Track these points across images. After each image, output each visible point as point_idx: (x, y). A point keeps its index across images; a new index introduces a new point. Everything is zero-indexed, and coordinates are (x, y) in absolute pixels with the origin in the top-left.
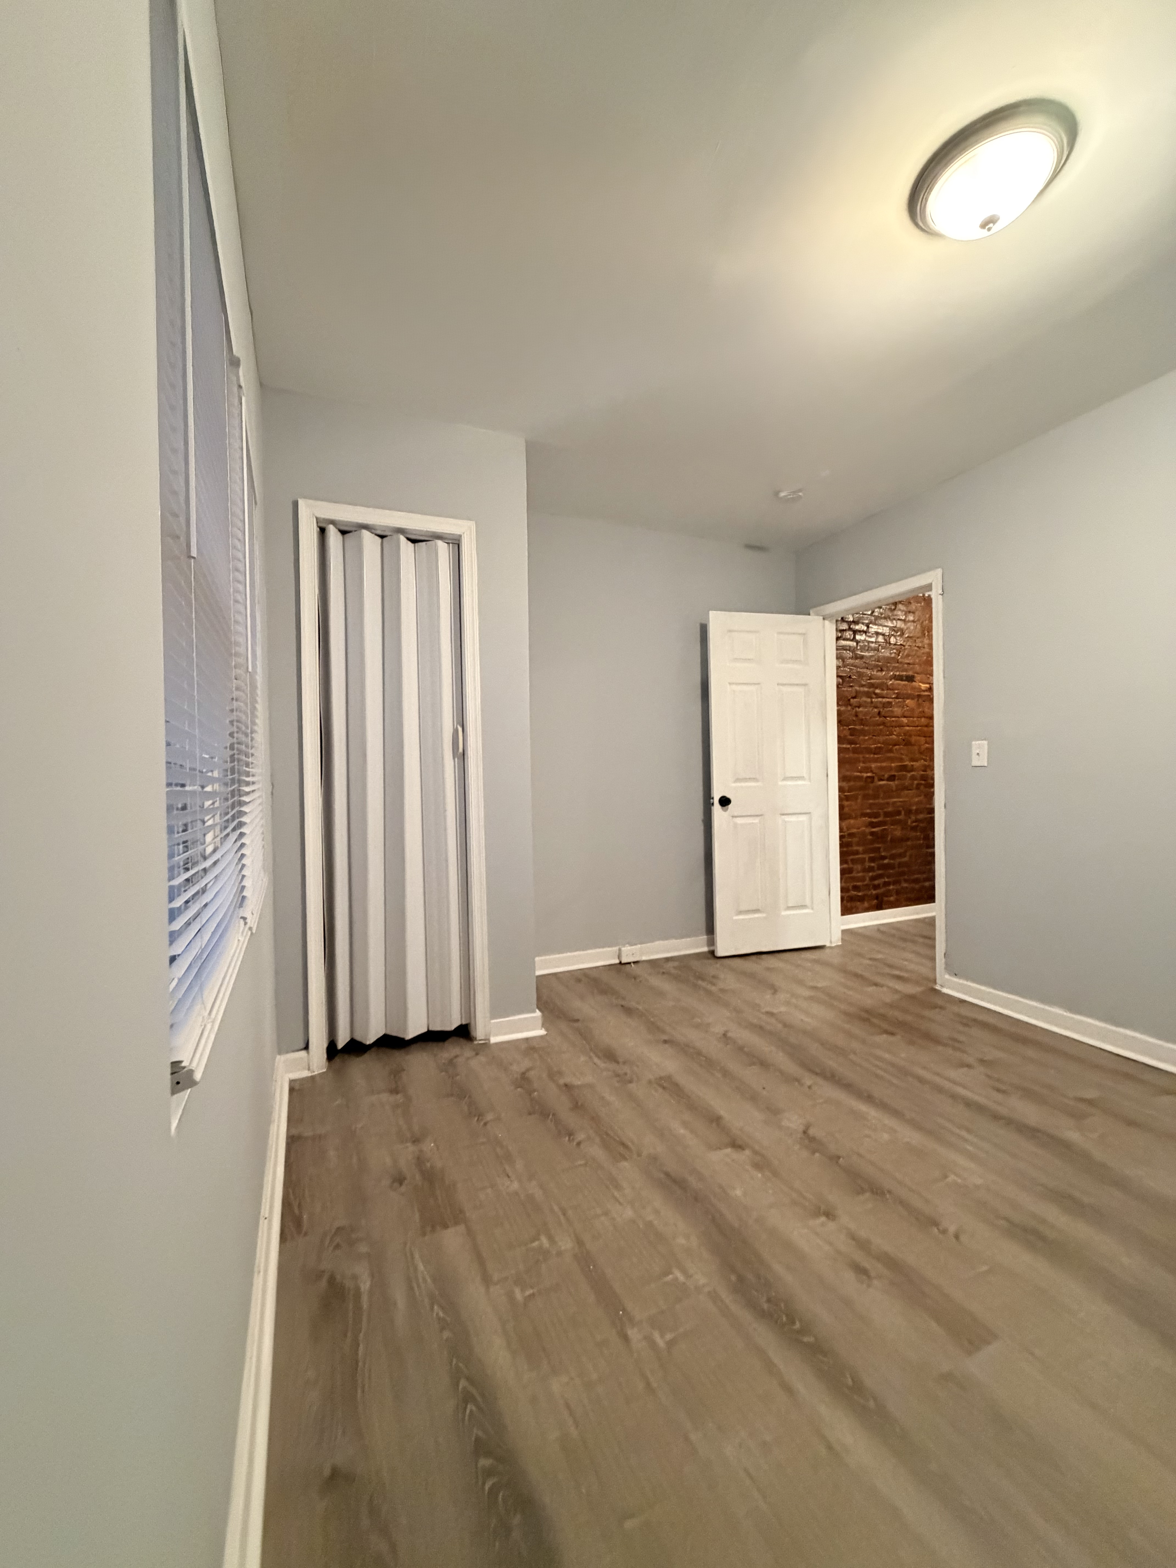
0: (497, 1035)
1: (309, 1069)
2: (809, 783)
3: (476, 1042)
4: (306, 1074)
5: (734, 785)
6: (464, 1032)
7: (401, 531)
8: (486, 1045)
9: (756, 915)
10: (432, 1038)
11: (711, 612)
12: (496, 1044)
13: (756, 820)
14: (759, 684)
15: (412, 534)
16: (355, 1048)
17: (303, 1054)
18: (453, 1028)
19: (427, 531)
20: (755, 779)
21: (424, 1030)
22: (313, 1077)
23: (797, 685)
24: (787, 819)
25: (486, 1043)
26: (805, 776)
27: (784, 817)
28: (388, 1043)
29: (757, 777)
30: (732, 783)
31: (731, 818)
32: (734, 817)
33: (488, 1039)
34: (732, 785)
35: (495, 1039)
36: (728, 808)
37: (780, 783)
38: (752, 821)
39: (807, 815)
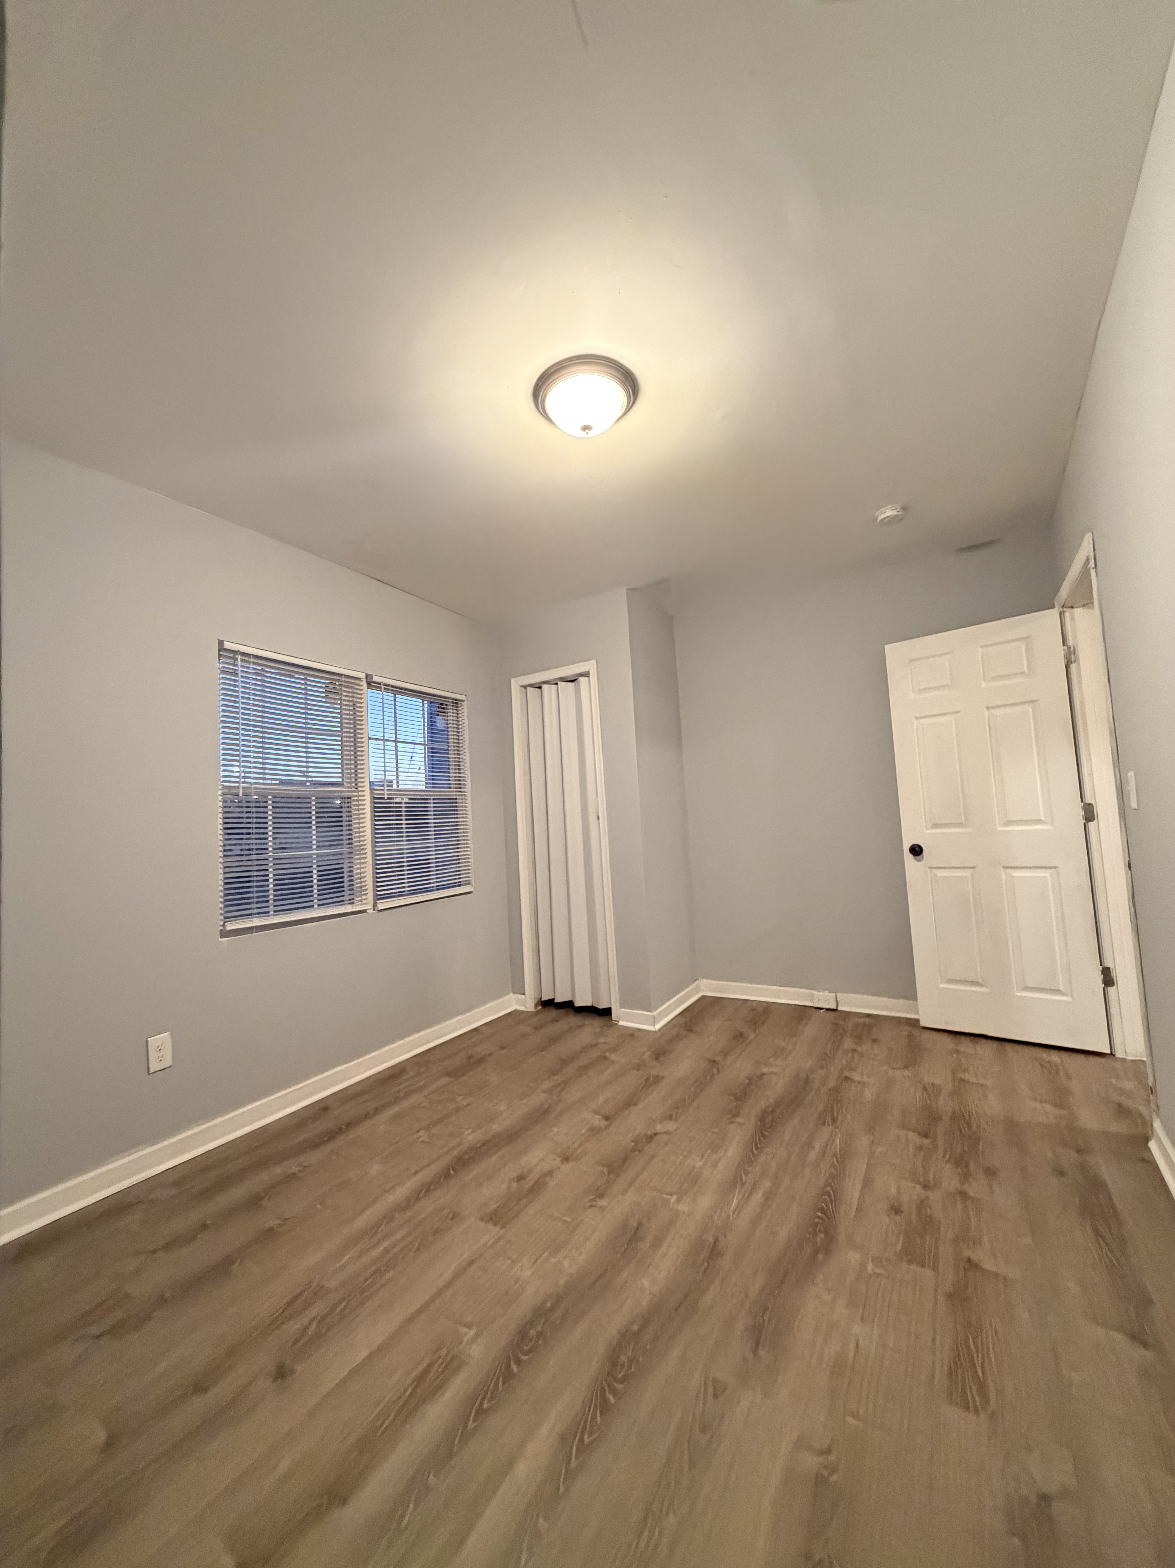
0: (623, 1020)
1: (525, 1006)
2: (1051, 828)
3: (612, 1022)
4: (522, 1008)
5: (930, 831)
6: (607, 1012)
7: (561, 679)
9: (974, 989)
10: (592, 1011)
11: (887, 647)
12: (620, 1026)
13: (967, 873)
14: (957, 712)
15: (567, 678)
17: (523, 996)
18: (601, 1007)
19: (574, 675)
20: (960, 825)
22: (525, 1012)
23: (1022, 703)
24: (1017, 874)
25: (616, 1024)
26: (1043, 818)
27: (1009, 870)
28: (568, 1005)
29: (963, 821)
30: (927, 829)
31: (928, 869)
32: (931, 868)
33: (618, 1022)
34: (928, 832)
35: (621, 1023)
36: (923, 858)
37: (999, 829)
38: (959, 873)
39: (1050, 871)
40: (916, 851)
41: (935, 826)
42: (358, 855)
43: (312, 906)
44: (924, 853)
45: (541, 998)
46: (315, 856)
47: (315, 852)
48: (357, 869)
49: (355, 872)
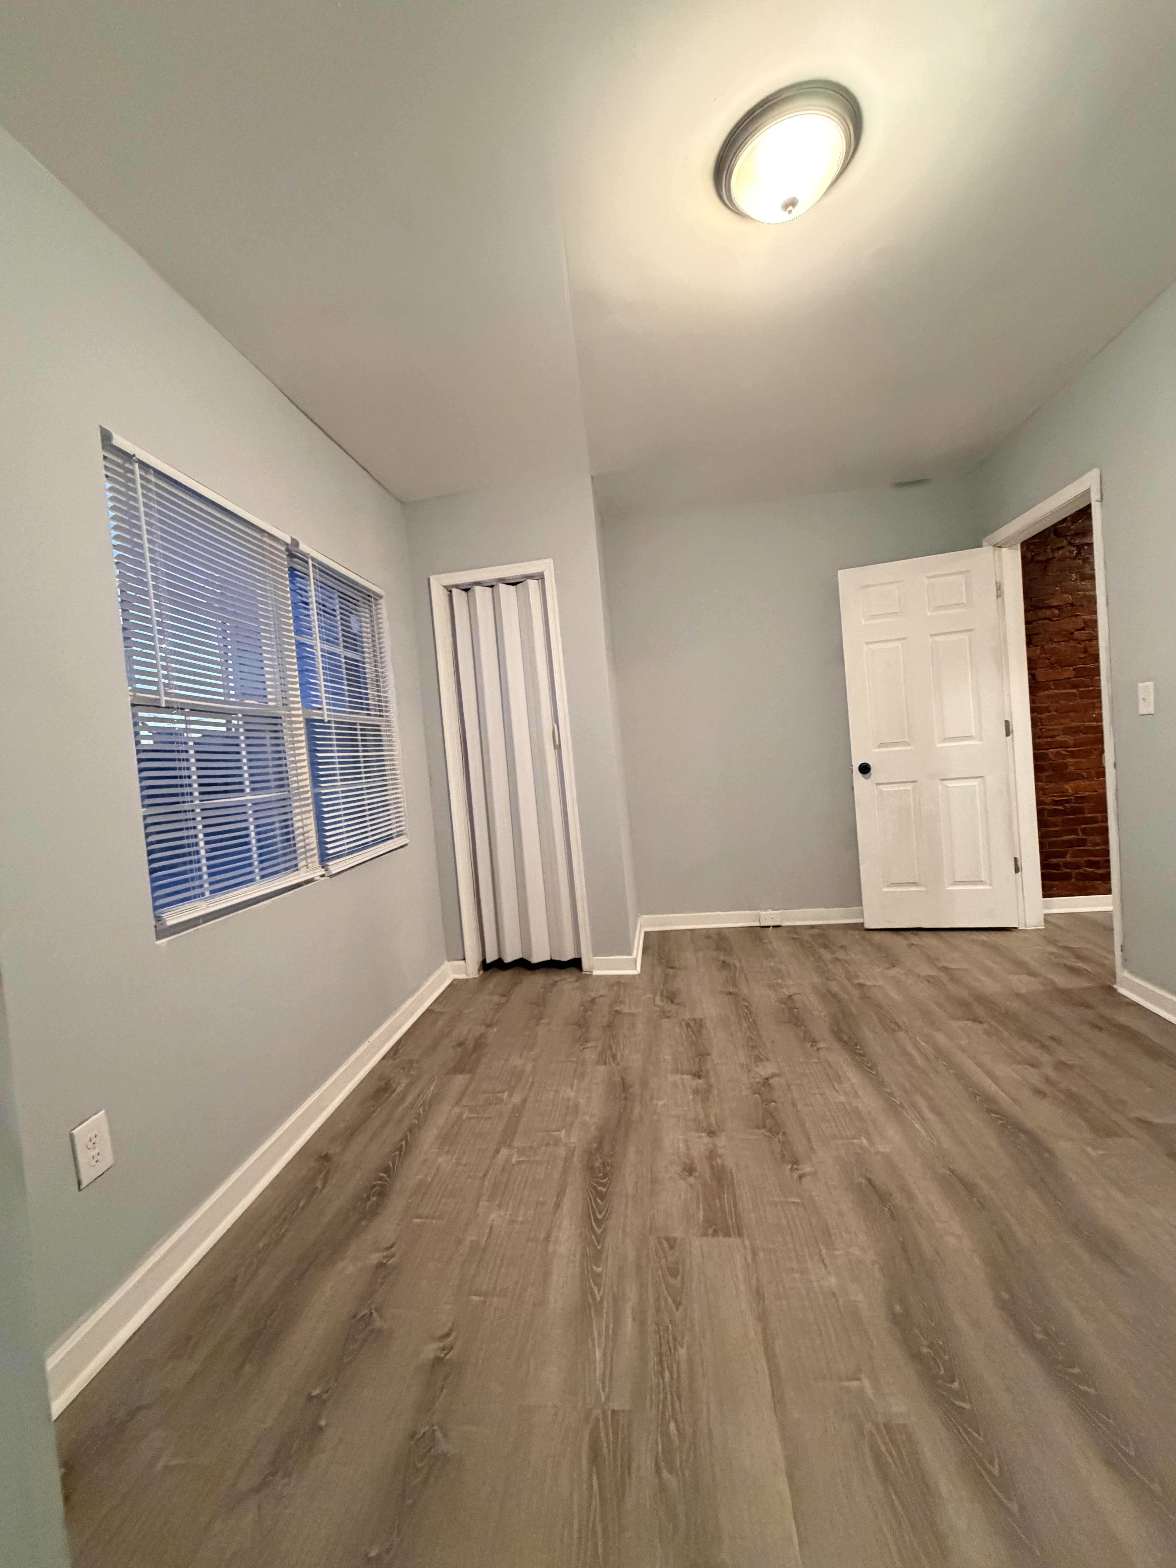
0: (598, 969)
1: (466, 974)
2: (980, 743)
3: (583, 973)
4: (464, 976)
5: (877, 750)
6: (576, 963)
7: (502, 580)
8: (589, 976)
9: (914, 889)
10: (552, 965)
11: (840, 573)
12: (598, 976)
13: (909, 787)
14: (904, 639)
15: (510, 580)
16: (499, 965)
17: (462, 962)
18: (566, 960)
19: (520, 575)
20: (904, 743)
21: (548, 958)
22: (467, 980)
23: (960, 632)
24: (950, 784)
25: (590, 975)
26: (973, 734)
27: (945, 782)
28: (523, 964)
29: (907, 740)
30: (874, 749)
31: (875, 785)
32: (878, 784)
33: (591, 972)
34: (874, 751)
35: (596, 972)
36: (870, 776)
37: (938, 746)
38: (902, 788)
39: (979, 779)
40: (865, 769)
41: (882, 745)
42: (297, 801)
43: (253, 880)
44: (872, 771)
45: (484, 961)
46: (249, 805)
47: (249, 797)
48: (298, 821)
49: (296, 825)
